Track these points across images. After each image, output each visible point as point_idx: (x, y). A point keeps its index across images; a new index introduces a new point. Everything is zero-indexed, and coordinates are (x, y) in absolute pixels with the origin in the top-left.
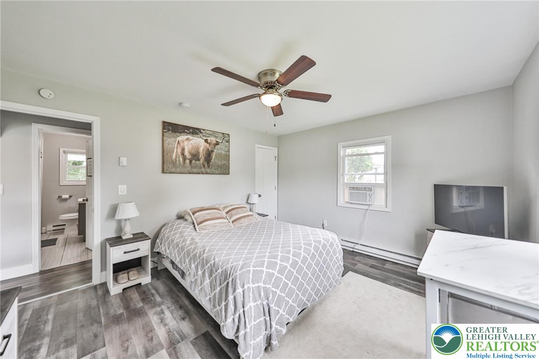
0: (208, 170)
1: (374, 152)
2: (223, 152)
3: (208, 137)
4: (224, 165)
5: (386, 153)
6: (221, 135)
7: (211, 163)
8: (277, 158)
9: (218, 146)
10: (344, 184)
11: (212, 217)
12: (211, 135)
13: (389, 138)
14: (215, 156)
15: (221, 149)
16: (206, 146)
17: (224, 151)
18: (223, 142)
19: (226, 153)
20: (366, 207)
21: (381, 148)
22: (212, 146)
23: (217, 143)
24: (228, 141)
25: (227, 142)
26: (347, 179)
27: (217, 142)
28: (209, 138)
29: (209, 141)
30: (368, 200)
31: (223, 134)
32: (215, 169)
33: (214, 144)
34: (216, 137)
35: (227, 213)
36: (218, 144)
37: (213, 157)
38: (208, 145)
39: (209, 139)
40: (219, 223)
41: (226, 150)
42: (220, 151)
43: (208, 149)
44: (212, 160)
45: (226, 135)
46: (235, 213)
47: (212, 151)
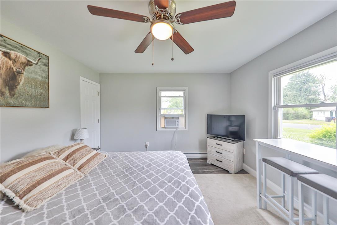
0: (11, 101)
1: (178, 96)
2: (39, 78)
3: (10, 49)
4: (41, 95)
5: (185, 97)
6: (36, 53)
7: (16, 91)
8: (99, 93)
9: (29, 67)
10: (161, 116)
11: (48, 174)
12: (16, 47)
13: (186, 88)
14: (25, 81)
15: (36, 73)
16: (7, 63)
17: (39, 75)
18: (39, 64)
19: (44, 79)
20: (175, 130)
21: (181, 94)
22: (18, 64)
23: (29, 64)
24: (47, 65)
25: (45, 65)
26: (163, 112)
27: (28, 61)
28: (12, 52)
29: (13, 56)
30: (177, 125)
31: (39, 53)
32: (26, 100)
33: (22, 63)
34: (27, 54)
35: (66, 159)
36: (31, 65)
37: (21, 83)
38: (11, 62)
39: (13, 54)
40: (63, 178)
41: (44, 75)
42: (33, 75)
43: (11, 68)
44: (20, 87)
45: (44, 57)
46: (80, 157)
47: (20, 73)
